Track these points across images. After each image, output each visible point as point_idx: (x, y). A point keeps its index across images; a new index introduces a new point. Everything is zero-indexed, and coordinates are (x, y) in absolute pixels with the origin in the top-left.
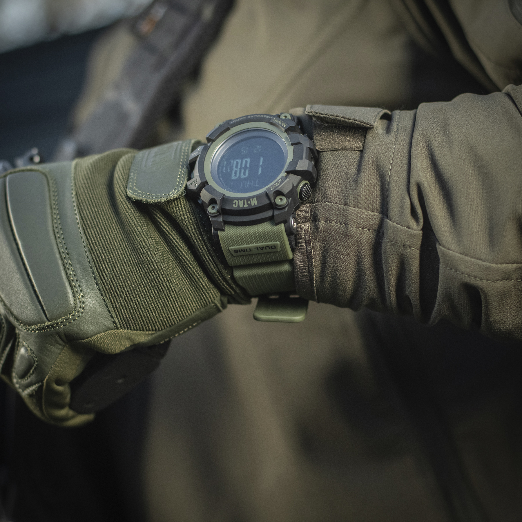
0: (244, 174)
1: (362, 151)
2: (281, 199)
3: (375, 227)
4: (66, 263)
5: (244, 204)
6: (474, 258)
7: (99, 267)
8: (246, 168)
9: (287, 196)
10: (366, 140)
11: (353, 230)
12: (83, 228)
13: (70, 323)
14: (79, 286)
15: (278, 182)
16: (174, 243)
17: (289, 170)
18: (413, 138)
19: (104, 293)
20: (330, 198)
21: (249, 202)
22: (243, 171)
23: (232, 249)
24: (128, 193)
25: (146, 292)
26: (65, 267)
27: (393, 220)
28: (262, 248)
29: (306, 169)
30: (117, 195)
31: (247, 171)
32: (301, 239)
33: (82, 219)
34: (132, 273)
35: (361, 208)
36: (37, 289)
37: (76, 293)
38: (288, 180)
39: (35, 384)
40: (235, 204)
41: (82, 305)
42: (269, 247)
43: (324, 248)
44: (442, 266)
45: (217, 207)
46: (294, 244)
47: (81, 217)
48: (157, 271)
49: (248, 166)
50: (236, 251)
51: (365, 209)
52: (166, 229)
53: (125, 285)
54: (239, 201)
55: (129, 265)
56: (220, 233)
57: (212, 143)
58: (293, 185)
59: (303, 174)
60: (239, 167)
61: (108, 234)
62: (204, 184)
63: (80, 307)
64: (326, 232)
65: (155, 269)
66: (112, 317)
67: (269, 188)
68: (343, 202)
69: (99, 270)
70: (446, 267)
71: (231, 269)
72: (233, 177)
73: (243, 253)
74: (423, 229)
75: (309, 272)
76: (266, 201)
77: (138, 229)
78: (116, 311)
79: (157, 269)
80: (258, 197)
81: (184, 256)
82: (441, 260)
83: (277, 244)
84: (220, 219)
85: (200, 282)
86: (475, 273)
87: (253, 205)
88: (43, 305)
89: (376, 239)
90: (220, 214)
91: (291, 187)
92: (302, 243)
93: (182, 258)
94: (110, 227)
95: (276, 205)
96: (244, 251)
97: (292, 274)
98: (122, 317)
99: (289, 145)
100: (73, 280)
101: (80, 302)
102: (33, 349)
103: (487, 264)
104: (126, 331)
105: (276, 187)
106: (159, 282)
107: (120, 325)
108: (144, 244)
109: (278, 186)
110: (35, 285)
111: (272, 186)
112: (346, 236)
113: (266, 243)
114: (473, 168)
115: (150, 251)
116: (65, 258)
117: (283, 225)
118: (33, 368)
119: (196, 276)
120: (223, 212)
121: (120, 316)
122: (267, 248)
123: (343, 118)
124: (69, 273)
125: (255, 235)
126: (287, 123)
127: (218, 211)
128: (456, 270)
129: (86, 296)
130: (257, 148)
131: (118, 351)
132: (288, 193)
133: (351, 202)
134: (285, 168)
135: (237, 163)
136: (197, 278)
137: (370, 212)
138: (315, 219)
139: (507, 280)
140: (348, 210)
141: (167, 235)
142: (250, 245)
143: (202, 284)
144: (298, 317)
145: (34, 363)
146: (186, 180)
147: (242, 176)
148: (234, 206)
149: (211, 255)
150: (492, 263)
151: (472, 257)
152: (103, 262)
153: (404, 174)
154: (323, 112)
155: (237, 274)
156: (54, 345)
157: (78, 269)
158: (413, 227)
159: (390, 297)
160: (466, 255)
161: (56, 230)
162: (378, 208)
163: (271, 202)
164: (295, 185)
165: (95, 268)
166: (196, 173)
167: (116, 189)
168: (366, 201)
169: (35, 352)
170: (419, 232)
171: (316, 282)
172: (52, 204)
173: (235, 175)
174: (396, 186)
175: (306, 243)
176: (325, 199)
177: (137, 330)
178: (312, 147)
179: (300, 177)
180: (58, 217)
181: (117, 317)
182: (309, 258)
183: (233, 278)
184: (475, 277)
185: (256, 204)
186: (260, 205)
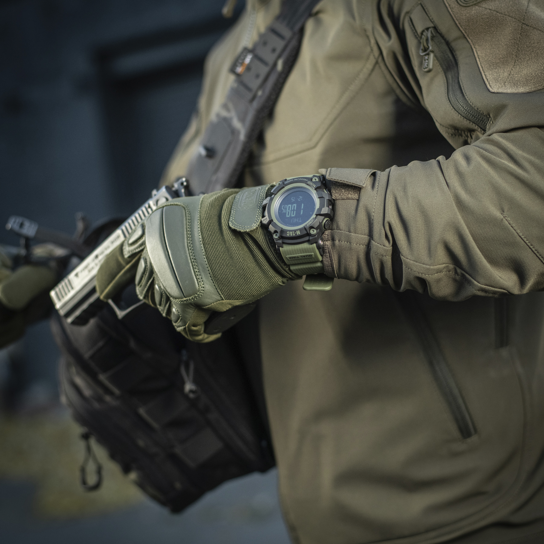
0: (293, 214)
1: (358, 200)
2: (313, 231)
3: (366, 244)
4: (194, 265)
5: (293, 234)
6: (421, 263)
7: (212, 267)
8: (294, 210)
9: (317, 229)
10: (361, 194)
11: (354, 245)
12: (204, 244)
13: (196, 299)
14: (201, 278)
15: (311, 221)
16: (255, 253)
17: (317, 214)
18: (387, 194)
19: (215, 282)
20: (341, 228)
21: (296, 233)
22: (292, 212)
23: (288, 257)
24: (230, 224)
25: (238, 281)
26: (193, 267)
27: (376, 241)
28: (304, 256)
29: (327, 213)
30: (223, 225)
31: (295, 212)
32: (326, 250)
33: (203, 238)
34: (230, 270)
35: (358, 234)
36: (179, 280)
37: (199, 283)
38: (316, 220)
39: (182, 326)
40: (288, 234)
41: (203, 289)
42: (308, 256)
43: (339, 255)
44: (404, 267)
45: (278, 235)
46: (322, 253)
47: (203, 237)
48: (243, 270)
49: (295, 209)
50: (290, 258)
51: (360, 234)
52: (250, 245)
53: (226, 277)
54: (290, 232)
55: (228, 266)
56: (281, 249)
57: (275, 196)
58: (320, 222)
59: (325, 215)
60: (290, 209)
61: (217, 248)
62: (271, 221)
63: (202, 290)
64: (339, 247)
65: (243, 268)
66: (220, 295)
67: (306, 225)
68: (348, 230)
69: (212, 269)
70: (406, 267)
71: (288, 266)
72: (287, 216)
73: (294, 259)
74: (393, 246)
75: (332, 267)
76: (305, 232)
77: (233, 246)
78: (222, 291)
79: (244, 269)
80: (300, 230)
81: (260, 260)
82: (403, 264)
83: (313, 254)
84: (280, 241)
85: (269, 274)
86: (421, 272)
87: (298, 234)
88: (182, 288)
89: (367, 250)
90: (280, 239)
91: (318, 224)
92: (326, 252)
93: (259, 261)
94: (218, 243)
95: (311, 234)
96: (295, 258)
97: (323, 268)
98: (225, 294)
99: (317, 198)
100: (198, 275)
101: (202, 287)
102: (179, 310)
103: (428, 267)
104: (228, 301)
105: (310, 225)
106: (245, 275)
107: (225, 298)
108: (236, 255)
109: (311, 224)
110: (178, 277)
111: (308, 224)
112: (351, 249)
113: (306, 254)
114: (419, 213)
115: (239, 259)
116: (193, 262)
117: (315, 245)
118: (180, 320)
119: (267, 271)
120: (281, 237)
121: (224, 294)
122: (307, 256)
123: (347, 182)
124: (195, 271)
125: (300, 250)
126: (316, 185)
127: (279, 237)
128: (411, 270)
129: (205, 283)
130: (300, 198)
131: (225, 310)
132: (317, 227)
133: (352, 230)
134: (315, 212)
135: (289, 207)
136: (267, 272)
137: (363, 236)
138: (333, 240)
139: (440, 273)
140: (351, 235)
141: (251, 248)
142: (298, 255)
143: (270, 275)
144: (328, 288)
145: (180, 317)
146: (261, 217)
147: (292, 216)
148: (287, 234)
149: (276, 259)
150: (431, 266)
151: (419, 263)
152: (214, 264)
153: (382, 215)
154: (336, 179)
155: (292, 268)
156: (189, 309)
157: (200, 267)
158: (387, 246)
159: (377, 279)
160: (416, 262)
161: (189, 245)
162: (368, 234)
163: (307, 233)
164: (321, 222)
165: (210, 268)
166: (266, 213)
167: (222, 221)
168: (360, 229)
169: (180, 312)
170: (390, 248)
171: (336, 271)
172: (187, 228)
173: (288, 215)
174: (377, 222)
175: (329, 252)
176: (338, 228)
177: (234, 300)
178: (330, 199)
179: (323, 217)
180: (190, 236)
181: (222, 294)
182: (331, 260)
183: (289, 269)
184: (422, 274)
185: (300, 234)
186: (302, 234)
